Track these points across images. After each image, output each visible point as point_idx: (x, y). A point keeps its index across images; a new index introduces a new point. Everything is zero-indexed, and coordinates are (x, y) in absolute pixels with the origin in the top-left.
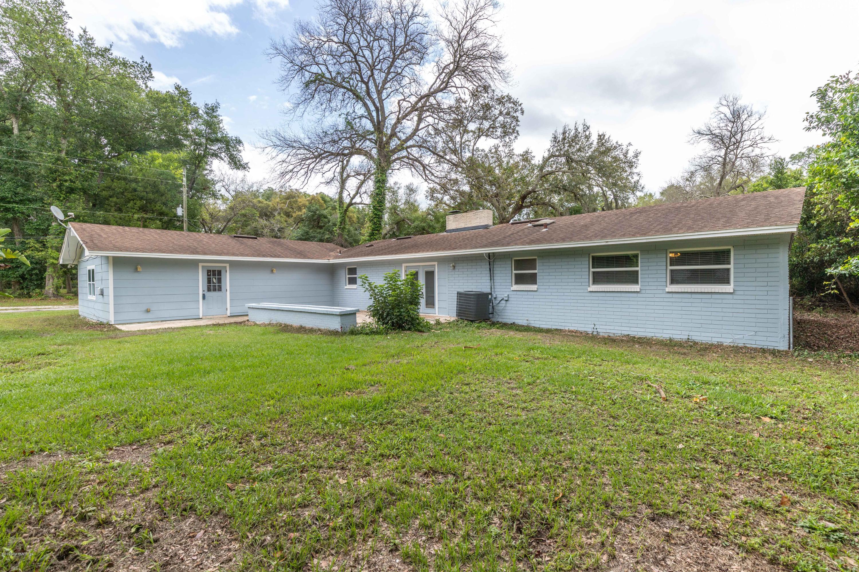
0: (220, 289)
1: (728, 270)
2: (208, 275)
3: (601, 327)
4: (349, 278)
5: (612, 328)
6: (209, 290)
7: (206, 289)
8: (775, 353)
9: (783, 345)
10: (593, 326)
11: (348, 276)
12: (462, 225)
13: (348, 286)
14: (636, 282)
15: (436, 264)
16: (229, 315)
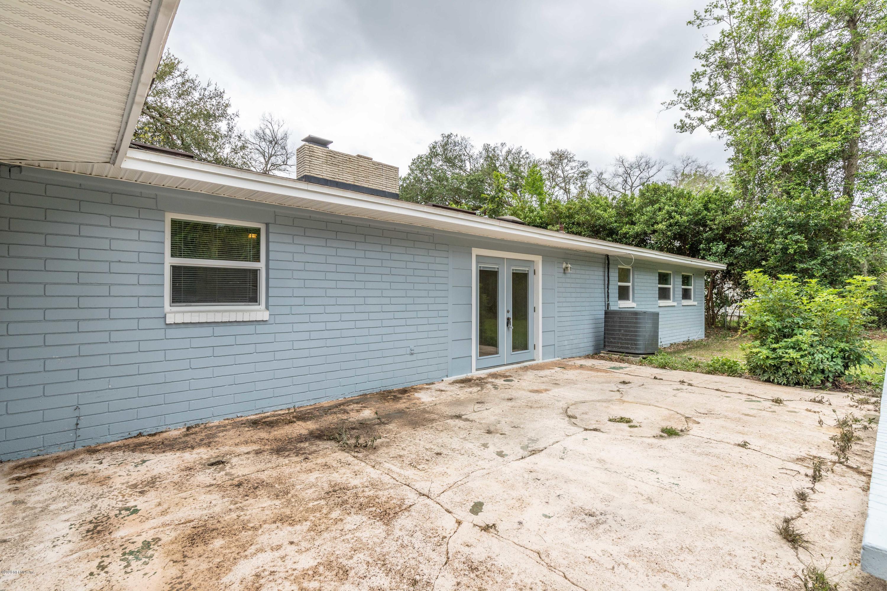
15: (540, 259)
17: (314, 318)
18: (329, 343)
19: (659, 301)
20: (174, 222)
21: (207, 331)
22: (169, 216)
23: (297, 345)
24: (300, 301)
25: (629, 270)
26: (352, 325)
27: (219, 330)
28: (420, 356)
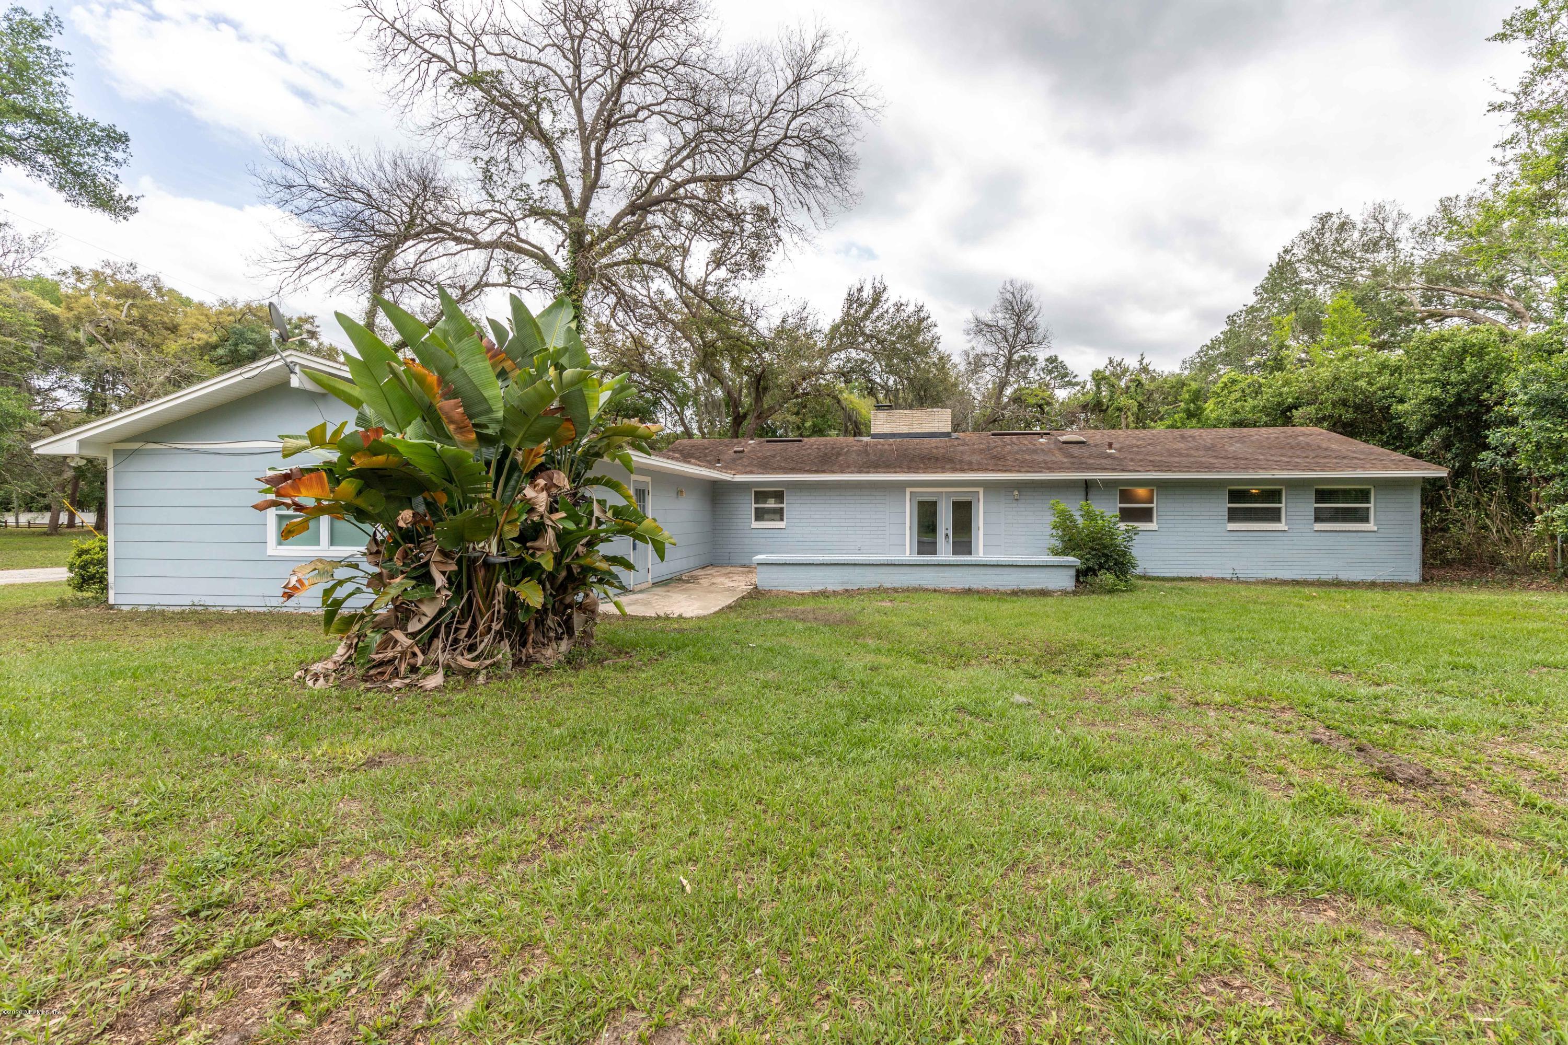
1: (1368, 509)
3: (1242, 571)
4: (756, 509)
5: (1255, 571)
8: (1408, 585)
9: (1415, 577)
10: (1232, 571)
11: (754, 506)
12: (905, 430)
13: (755, 524)
14: (1278, 519)
15: (981, 491)
16: (650, 582)
17: (804, 528)
18: (812, 540)
20: (756, 492)
21: (763, 532)
22: (754, 490)
23: (797, 539)
24: (798, 521)
26: (823, 532)
27: (767, 532)
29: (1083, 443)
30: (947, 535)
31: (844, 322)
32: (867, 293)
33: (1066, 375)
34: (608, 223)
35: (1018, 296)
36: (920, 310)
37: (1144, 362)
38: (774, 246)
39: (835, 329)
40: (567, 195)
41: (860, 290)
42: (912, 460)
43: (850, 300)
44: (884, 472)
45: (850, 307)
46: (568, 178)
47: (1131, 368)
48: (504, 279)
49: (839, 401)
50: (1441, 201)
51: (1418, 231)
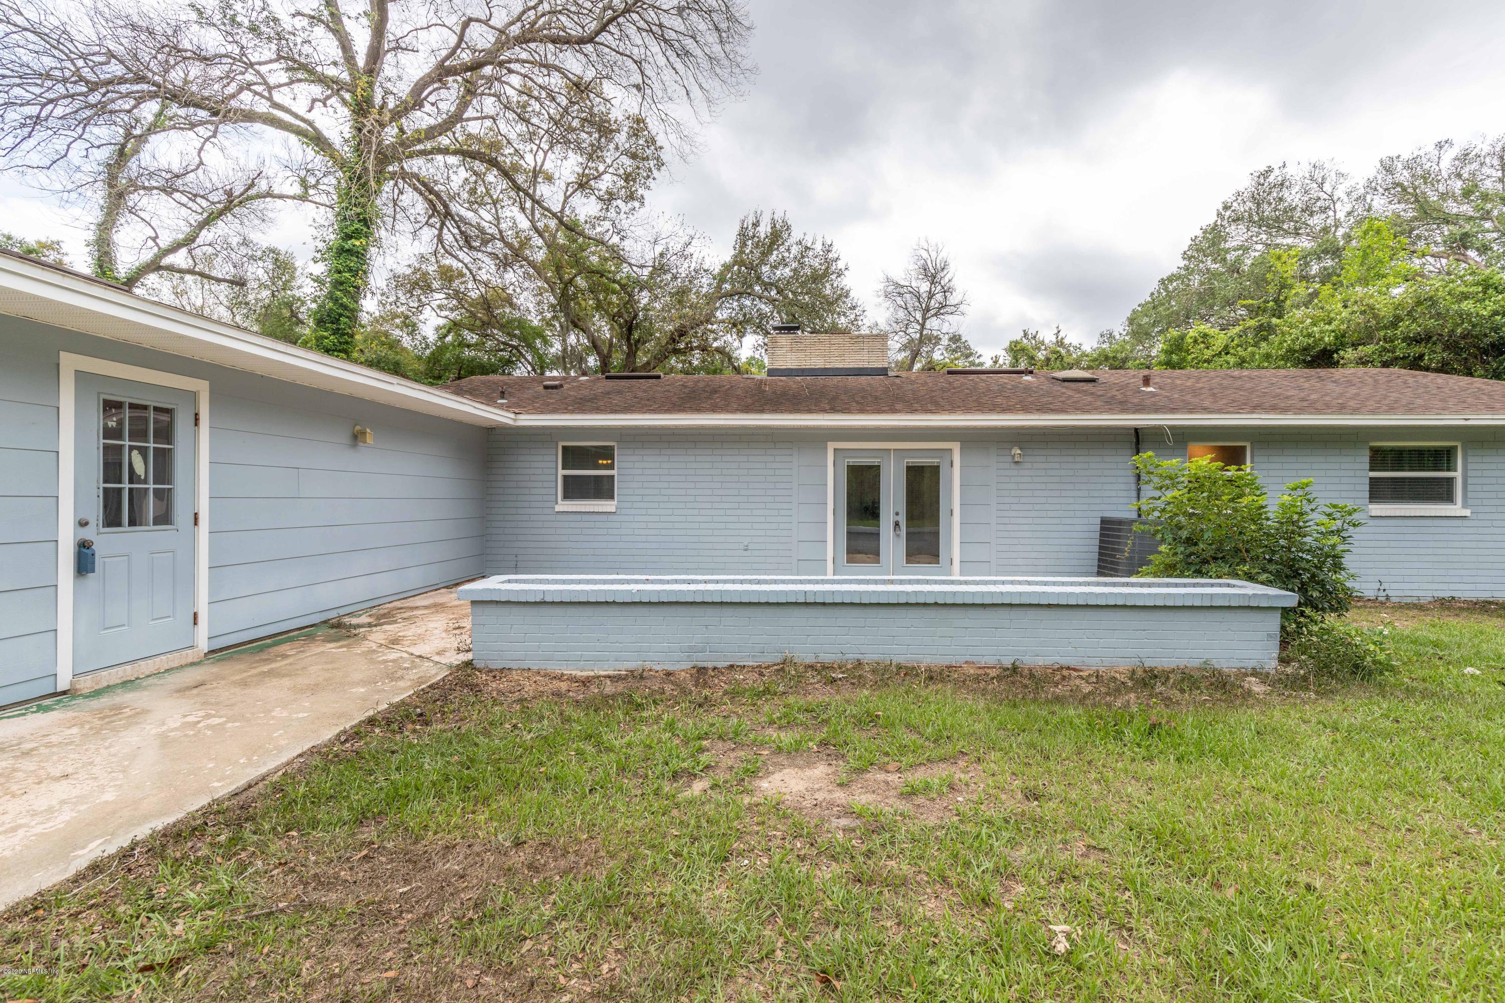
0: (164, 518)
2: (108, 433)
3: (1394, 586)
4: (565, 477)
5: (1415, 586)
6: (112, 519)
7: (95, 511)
10: (1377, 585)
11: (561, 472)
12: (818, 363)
13: (564, 505)
14: (1448, 497)
15: (956, 447)
16: (203, 645)
17: (650, 512)
18: (663, 532)
19: (1371, 506)
20: (564, 448)
21: (578, 517)
22: (561, 444)
23: (637, 532)
24: (639, 498)
25: (1244, 448)
26: (683, 519)
27: (585, 517)
28: (756, 553)
29: (1092, 380)
30: (897, 524)
31: (735, 262)
32: (764, 230)
33: (971, 354)
34: (408, 90)
35: (933, 255)
36: (828, 249)
37: (1061, 335)
38: (655, 171)
39: (727, 268)
40: (346, 45)
41: (756, 225)
42: (834, 398)
43: (743, 236)
44: (791, 412)
45: (744, 244)
46: (345, 19)
47: (1047, 341)
48: (297, 189)
49: (730, 358)
50: (1381, 162)
51: (1354, 196)
